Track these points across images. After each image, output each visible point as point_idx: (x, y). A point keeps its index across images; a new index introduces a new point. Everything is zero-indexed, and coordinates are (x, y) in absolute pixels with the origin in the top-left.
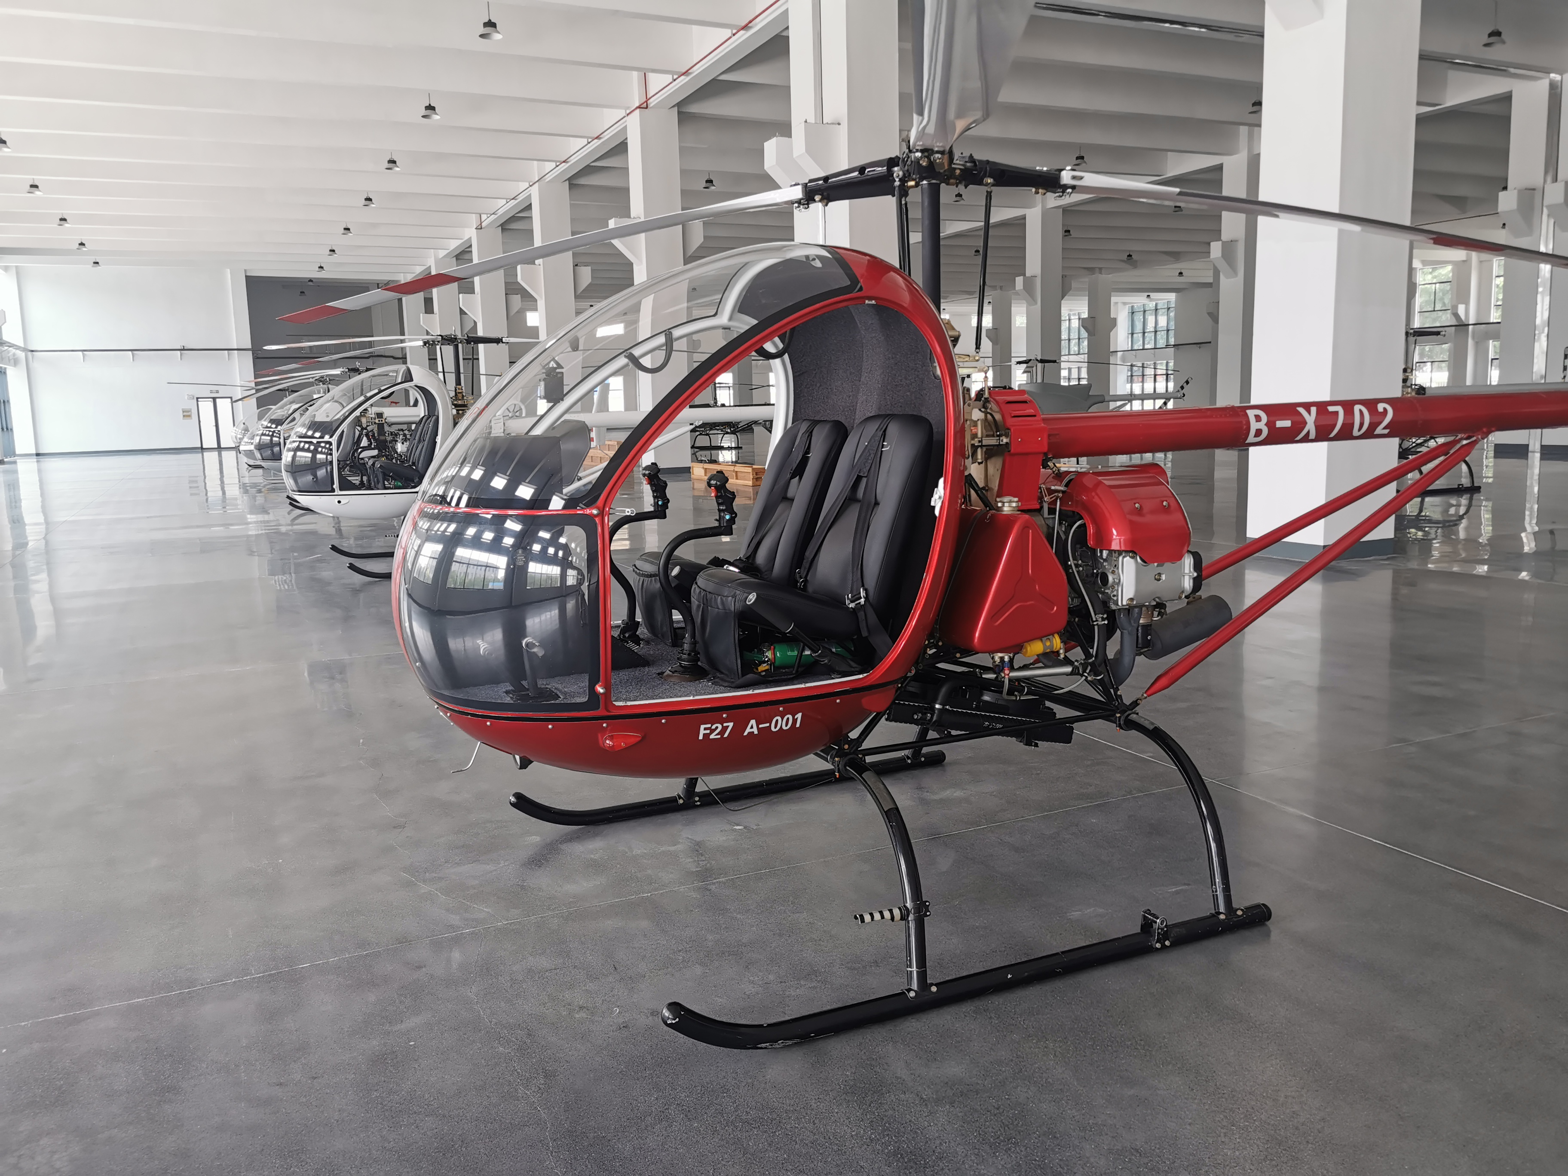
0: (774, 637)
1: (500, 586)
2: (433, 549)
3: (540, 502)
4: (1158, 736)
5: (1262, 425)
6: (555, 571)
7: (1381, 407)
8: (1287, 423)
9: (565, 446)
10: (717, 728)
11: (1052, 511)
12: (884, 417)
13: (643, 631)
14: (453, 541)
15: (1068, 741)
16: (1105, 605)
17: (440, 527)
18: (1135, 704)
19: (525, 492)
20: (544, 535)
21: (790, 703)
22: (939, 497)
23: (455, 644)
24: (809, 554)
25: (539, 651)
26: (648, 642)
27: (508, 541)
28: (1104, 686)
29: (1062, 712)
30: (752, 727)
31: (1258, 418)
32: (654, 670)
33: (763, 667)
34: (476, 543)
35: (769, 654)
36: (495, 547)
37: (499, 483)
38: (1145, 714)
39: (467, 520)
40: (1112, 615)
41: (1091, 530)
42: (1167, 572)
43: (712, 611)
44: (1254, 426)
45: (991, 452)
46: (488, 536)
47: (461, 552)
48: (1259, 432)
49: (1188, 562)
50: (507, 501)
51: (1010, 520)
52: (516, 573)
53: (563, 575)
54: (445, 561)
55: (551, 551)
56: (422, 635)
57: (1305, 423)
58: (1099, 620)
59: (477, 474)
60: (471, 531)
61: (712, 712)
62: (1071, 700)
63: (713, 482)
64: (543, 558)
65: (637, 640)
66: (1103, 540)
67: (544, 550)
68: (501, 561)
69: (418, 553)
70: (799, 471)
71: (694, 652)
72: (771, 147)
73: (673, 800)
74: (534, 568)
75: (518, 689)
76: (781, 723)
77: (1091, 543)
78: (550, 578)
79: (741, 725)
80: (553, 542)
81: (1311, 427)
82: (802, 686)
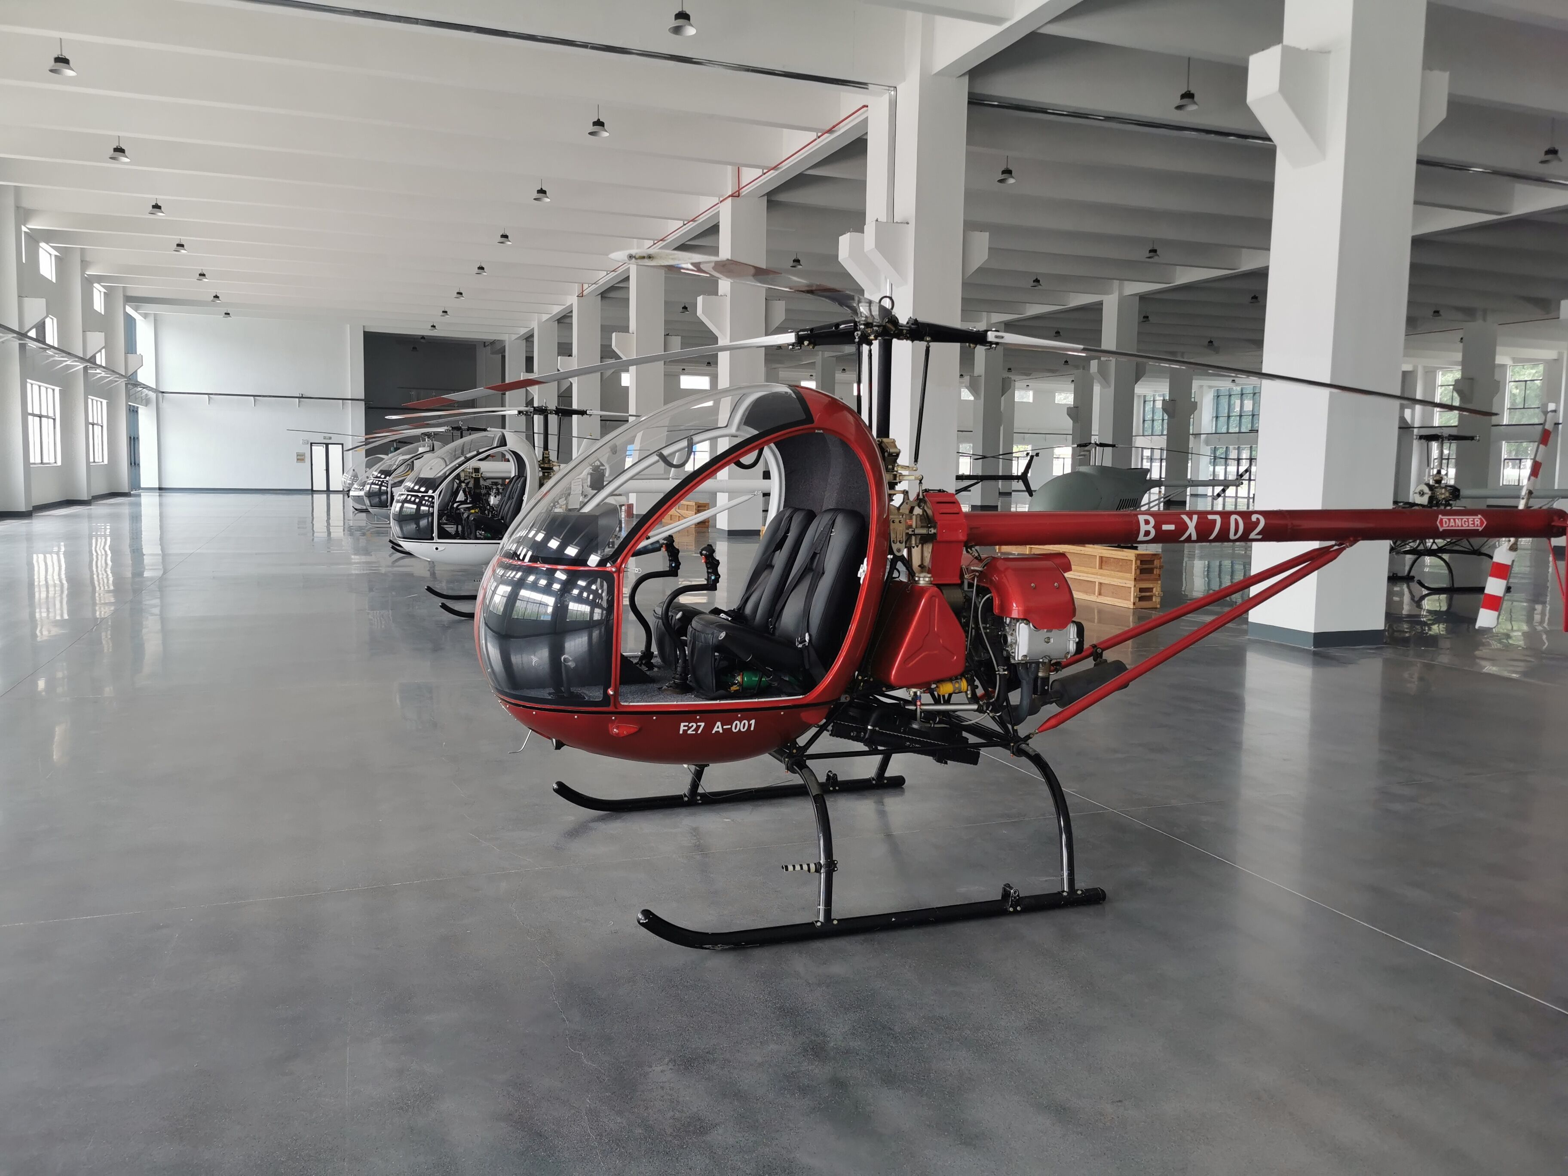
0: (744, 667)
1: (549, 618)
2: (505, 590)
3: (581, 560)
4: (1038, 760)
5: (1150, 527)
6: (586, 609)
7: (1254, 518)
8: (1172, 527)
9: (602, 522)
10: (692, 726)
11: (971, 585)
12: (836, 510)
13: (656, 661)
14: (519, 585)
15: (975, 762)
16: (1006, 660)
17: (511, 574)
18: (1028, 737)
19: (572, 551)
20: (582, 583)
21: (746, 713)
22: (863, 571)
23: (515, 659)
24: (778, 608)
25: (572, 664)
26: (659, 667)
27: (556, 586)
28: (1001, 723)
29: (972, 739)
30: (718, 728)
31: (1147, 522)
32: (656, 686)
33: (734, 688)
34: (534, 587)
35: (739, 678)
36: (547, 590)
37: (554, 544)
38: (1035, 745)
39: (529, 570)
40: (1013, 668)
41: (996, 602)
42: (1055, 636)
43: (699, 644)
44: (1143, 528)
45: (924, 539)
46: (543, 582)
47: (524, 593)
48: (1147, 533)
49: (1072, 630)
50: (558, 558)
51: (923, 590)
52: (560, 609)
53: (592, 612)
54: (512, 599)
55: (585, 594)
56: (493, 651)
57: (1187, 528)
58: (1001, 671)
59: (540, 537)
60: (531, 578)
61: (689, 714)
62: (976, 730)
63: (704, 552)
64: (579, 599)
65: (651, 666)
66: (1005, 609)
67: (581, 593)
68: (550, 601)
69: (494, 592)
70: (779, 546)
71: (685, 672)
72: (845, 241)
73: (680, 797)
74: (573, 606)
75: (557, 689)
76: (739, 726)
77: (996, 611)
78: (583, 614)
79: (710, 726)
80: (587, 588)
81: (1192, 530)
82: (756, 700)
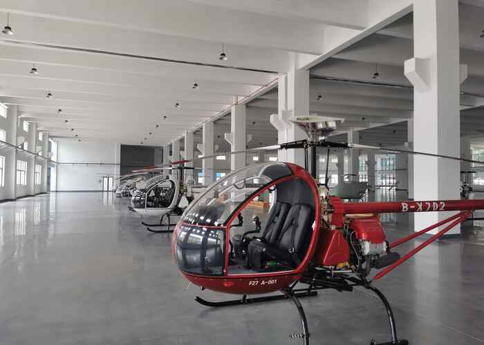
1: (200, 243)
3: (212, 224)
4: (376, 291)
5: (406, 207)
6: (215, 240)
7: (441, 203)
10: (254, 282)
12: (300, 204)
15: (351, 291)
16: (361, 254)
18: (370, 282)
21: (273, 277)
22: (314, 226)
24: (279, 238)
28: (361, 276)
29: (350, 283)
30: (263, 283)
33: (266, 267)
35: (268, 264)
40: (363, 257)
41: (357, 234)
42: (378, 246)
43: (253, 252)
49: (385, 244)
51: (333, 231)
57: (418, 207)
61: (253, 278)
62: (352, 279)
63: (255, 219)
66: (360, 236)
67: (212, 235)
72: (272, 117)
74: (209, 239)
76: (271, 282)
79: (260, 282)
82: (276, 272)
